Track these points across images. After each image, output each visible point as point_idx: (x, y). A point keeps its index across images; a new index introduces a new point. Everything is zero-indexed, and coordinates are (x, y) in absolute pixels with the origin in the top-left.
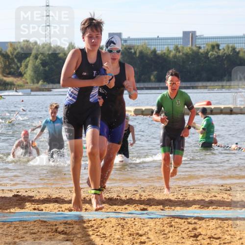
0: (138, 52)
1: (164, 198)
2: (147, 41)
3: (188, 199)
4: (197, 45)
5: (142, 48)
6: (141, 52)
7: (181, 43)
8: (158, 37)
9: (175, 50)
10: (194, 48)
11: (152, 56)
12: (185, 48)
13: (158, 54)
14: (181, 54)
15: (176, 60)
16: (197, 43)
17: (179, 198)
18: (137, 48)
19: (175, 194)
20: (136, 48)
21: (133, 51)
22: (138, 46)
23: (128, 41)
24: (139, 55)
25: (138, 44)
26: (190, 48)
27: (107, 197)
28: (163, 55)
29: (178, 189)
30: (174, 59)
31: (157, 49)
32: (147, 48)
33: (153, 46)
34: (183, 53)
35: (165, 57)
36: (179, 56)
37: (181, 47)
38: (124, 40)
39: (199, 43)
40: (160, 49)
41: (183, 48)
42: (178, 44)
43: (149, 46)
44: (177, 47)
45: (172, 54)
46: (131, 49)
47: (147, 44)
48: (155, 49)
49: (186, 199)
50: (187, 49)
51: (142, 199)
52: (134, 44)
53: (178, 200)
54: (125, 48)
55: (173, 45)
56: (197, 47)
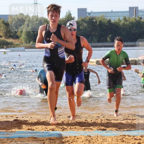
0: (98, 21)
1: (117, 122)
2: (104, 14)
4: (139, 17)
5: (101, 19)
6: (100, 22)
7: (128, 15)
8: (112, 11)
9: (123, 20)
10: (137, 19)
11: (108, 24)
13: (112, 22)
14: (128, 22)
15: (124, 27)
16: (139, 15)
18: (97, 19)
20: (97, 18)
21: (94, 21)
22: (98, 17)
23: (91, 14)
24: (99, 24)
25: (98, 16)
26: (134, 18)
27: (78, 121)
28: (116, 23)
29: (127, 116)
31: (111, 19)
32: (104, 18)
33: (108, 17)
34: (129, 22)
35: (117, 24)
36: (126, 24)
37: (128, 18)
38: (88, 13)
39: (141, 15)
40: (114, 19)
41: (129, 18)
42: (126, 15)
43: (106, 17)
44: (125, 18)
45: (122, 22)
46: (93, 19)
47: (104, 16)
48: (110, 19)
49: (133, 123)
50: (132, 19)
51: (103, 123)
52: (95, 16)
53: (127, 124)
54: (89, 19)
55: (122, 16)
56: (139, 18)
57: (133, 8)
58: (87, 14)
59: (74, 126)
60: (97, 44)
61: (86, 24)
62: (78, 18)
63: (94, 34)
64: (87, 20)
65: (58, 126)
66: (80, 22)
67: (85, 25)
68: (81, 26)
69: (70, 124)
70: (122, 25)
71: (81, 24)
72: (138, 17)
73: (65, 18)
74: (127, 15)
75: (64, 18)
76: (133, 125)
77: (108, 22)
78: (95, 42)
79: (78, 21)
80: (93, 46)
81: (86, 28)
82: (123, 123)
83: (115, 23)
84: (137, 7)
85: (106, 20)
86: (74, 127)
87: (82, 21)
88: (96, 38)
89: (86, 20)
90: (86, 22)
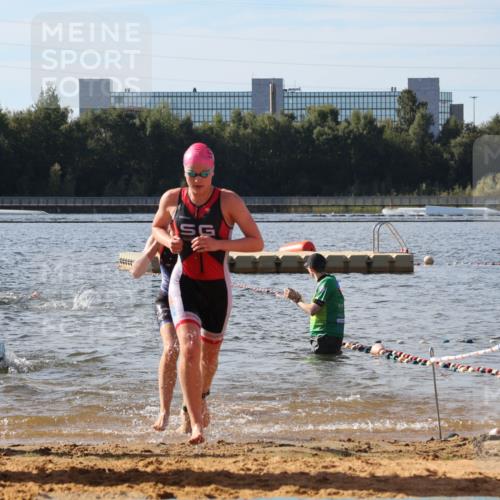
0: (148, 124)
1: (213, 470)
2: (170, 99)
3: (271, 471)
4: (286, 112)
5: (158, 116)
6: (156, 125)
7: (250, 106)
8: (195, 90)
9: (234, 122)
10: (280, 118)
11: (182, 135)
12: (259, 118)
13: (197, 129)
14: (249, 131)
15: (237, 145)
16: (286, 107)
17: (249, 470)
18: (147, 117)
19: (240, 458)
20: (144, 114)
21: (137, 121)
22: (149, 111)
23: (126, 100)
24: (152, 132)
25: (148, 107)
26: (269, 118)
27: (80, 466)
28: (208, 133)
29: (246, 448)
30: (234, 142)
31: (192, 119)
32: (169, 115)
33: (183, 111)
34: (254, 130)
35: (214, 136)
36: (244, 134)
37: (249, 114)
38: (115, 97)
39: (290, 107)
40: (201, 120)
41: (254, 117)
42: (241, 107)
43: (175, 112)
44: (240, 114)
45: (228, 130)
46: (133, 117)
47: (170, 107)
48: (189, 119)
49: (265, 471)
50: (263, 121)
51: (163, 471)
52: (139, 106)
53: (246, 474)
54: (120, 116)
55: (230, 109)
56: (286, 115)
57: (266, 82)
58: (113, 100)
59: (63, 482)
60: (146, 202)
61: (109, 134)
62: (81, 110)
63: (136, 166)
64: (111, 118)
65: (8, 483)
66: (86, 124)
67: (105, 134)
68: (92, 139)
69: (50, 475)
70: (230, 137)
71: (90, 132)
72: (283, 113)
73: (36, 112)
74: (245, 106)
75: (33, 110)
76: (267, 481)
77: (181, 126)
78: (140, 195)
79: (81, 122)
80: (133, 207)
81: (107, 145)
82: (232, 471)
83: (204, 131)
84: (280, 81)
85: (177, 120)
86: (65, 485)
87: (93, 123)
88: (141, 181)
89: (106, 117)
90: (108, 125)
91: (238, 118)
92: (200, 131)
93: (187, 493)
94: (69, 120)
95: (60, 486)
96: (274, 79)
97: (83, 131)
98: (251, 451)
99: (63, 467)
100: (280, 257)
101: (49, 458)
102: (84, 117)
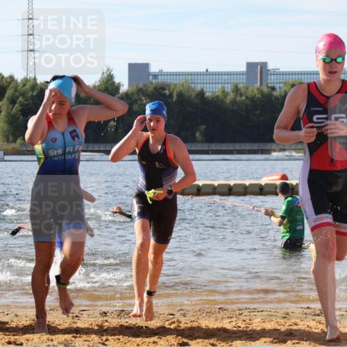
0: (175, 94)
1: (215, 327)
2: (190, 77)
3: (254, 328)
4: (269, 85)
5: (181, 88)
6: (180, 95)
7: (245, 81)
8: (207, 70)
9: (233, 92)
10: (265, 90)
11: (198, 101)
12: (250, 89)
13: (208, 97)
14: (244, 98)
15: (235, 108)
16: (269, 81)
17: (239, 327)
18: (174, 89)
19: (234, 319)
20: (172, 87)
21: (167, 92)
22: (175, 85)
23: (160, 77)
24: (177, 99)
25: (175, 82)
26: (258, 89)
27: (126, 324)
28: (216, 99)
29: (237, 312)
30: (233, 105)
31: (205, 90)
32: (189, 88)
33: (199, 86)
34: (247, 97)
35: (219, 102)
36: (240, 100)
37: (244, 87)
38: (153, 75)
39: (272, 82)
40: (211, 90)
41: (247, 88)
42: (238, 82)
43: (193, 85)
44: (237, 87)
45: (229, 97)
46: (164, 89)
47: (190, 82)
48: (202, 90)
49: (250, 328)
50: (253, 91)
51: (181, 328)
52: (169, 81)
53: (237, 330)
54: (155, 88)
55: (231, 83)
56: (268, 87)
57: (256, 64)
58: (151, 77)
59: (115, 335)
61: (148, 100)
62: (129, 84)
64: (149, 89)
65: (78, 335)
66: (132, 94)
67: (145, 101)
68: (136, 104)
69: (106, 330)
70: (230, 102)
71: (135, 99)
73: (99, 86)
74: (241, 81)
75: (97, 85)
76: (251, 334)
77: (197, 95)
79: (129, 93)
82: (228, 328)
83: (213, 98)
84: (265, 64)
85: (194, 91)
86: (116, 337)
87: (137, 93)
89: (147, 90)
90: (147, 95)
91: (236, 89)
92: (210, 99)
93: (198, 343)
94: (121, 91)
95: (113, 337)
96: (261, 63)
97: (130, 99)
98: (241, 314)
99: (115, 325)
100: (263, 184)
101: (106, 318)
102: (131, 89)
